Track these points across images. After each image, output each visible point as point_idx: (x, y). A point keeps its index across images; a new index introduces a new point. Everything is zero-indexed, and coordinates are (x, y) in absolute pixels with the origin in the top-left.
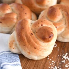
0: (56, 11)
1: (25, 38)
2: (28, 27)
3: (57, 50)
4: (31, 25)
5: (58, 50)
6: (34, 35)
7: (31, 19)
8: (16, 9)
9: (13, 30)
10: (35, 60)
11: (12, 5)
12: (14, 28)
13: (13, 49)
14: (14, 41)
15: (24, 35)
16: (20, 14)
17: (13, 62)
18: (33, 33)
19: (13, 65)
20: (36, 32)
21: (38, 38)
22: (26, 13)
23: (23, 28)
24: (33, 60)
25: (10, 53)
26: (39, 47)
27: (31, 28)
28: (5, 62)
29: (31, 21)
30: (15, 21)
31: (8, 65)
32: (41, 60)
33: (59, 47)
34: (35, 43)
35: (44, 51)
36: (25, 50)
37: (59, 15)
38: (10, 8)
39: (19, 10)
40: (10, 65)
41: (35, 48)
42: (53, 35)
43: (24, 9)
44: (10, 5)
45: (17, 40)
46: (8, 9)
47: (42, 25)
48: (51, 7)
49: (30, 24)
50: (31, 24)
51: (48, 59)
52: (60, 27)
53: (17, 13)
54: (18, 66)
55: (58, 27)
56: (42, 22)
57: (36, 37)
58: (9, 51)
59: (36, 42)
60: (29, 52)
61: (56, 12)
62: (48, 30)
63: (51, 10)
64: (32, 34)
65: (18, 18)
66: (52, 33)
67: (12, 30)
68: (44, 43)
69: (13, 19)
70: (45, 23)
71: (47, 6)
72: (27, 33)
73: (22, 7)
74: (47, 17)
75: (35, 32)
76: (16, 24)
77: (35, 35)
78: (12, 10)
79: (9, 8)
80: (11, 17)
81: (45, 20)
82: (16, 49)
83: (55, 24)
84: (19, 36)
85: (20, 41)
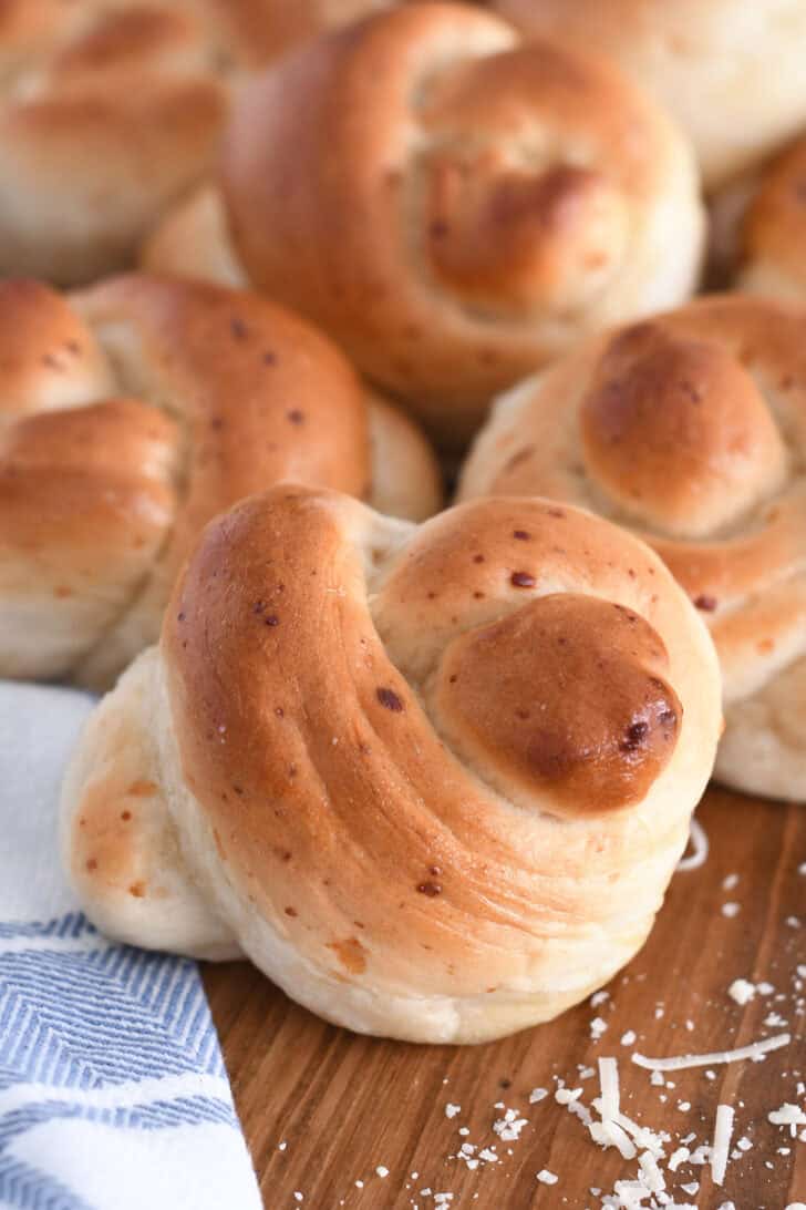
0: (702, 389)
1: (294, 745)
2: (340, 607)
3: (712, 909)
4: (371, 584)
5: (730, 910)
6: (414, 715)
7: (367, 495)
8: (167, 360)
9: (128, 633)
10: (425, 1047)
11: (104, 297)
12: (140, 616)
13: (136, 891)
14: (140, 789)
15: (281, 712)
16: (218, 424)
17: (137, 1077)
18: (402, 688)
19: (134, 1118)
20: (445, 669)
21: (465, 760)
22: (296, 417)
23: (270, 622)
24: (396, 1049)
25: (87, 943)
26: (481, 871)
27: (376, 621)
28: (21, 1079)
29: (376, 528)
30: (157, 513)
31: (71, 1112)
32: (498, 1043)
33: (740, 870)
34: (434, 825)
35: (555, 927)
36: (290, 911)
37: (739, 444)
38: (80, 334)
39: (202, 364)
40: (91, 1115)
41: (428, 888)
42: (671, 719)
43: (270, 359)
44: (79, 306)
45: (190, 779)
46: (63, 356)
47: (519, 580)
48: (636, 336)
49: (362, 562)
50: (378, 556)
51: (598, 1026)
52: (754, 600)
53: (170, 413)
54: (206, 1126)
55: (727, 603)
56: (521, 535)
57: (441, 735)
58: (79, 924)
59: (448, 812)
60: (355, 943)
61: (696, 399)
62: (605, 649)
63: (637, 370)
64: (388, 698)
65: (198, 476)
66: (659, 686)
67: (107, 631)
68: (545, 815)
69: (128, 487)
70: (557, 550)
71: (570, 317)
72: (330, 682)
73: (240, 333)
74: (579, 471)
75: (432, 668)
76: (163, 553)
77: (430, 715)
78: (116, 365)
79: (74, 348)
80: (102, 457)
81: (558, 514)
82: (163, 893)
83: (688, 567)
84: (222, 730)
85: (235, 794)
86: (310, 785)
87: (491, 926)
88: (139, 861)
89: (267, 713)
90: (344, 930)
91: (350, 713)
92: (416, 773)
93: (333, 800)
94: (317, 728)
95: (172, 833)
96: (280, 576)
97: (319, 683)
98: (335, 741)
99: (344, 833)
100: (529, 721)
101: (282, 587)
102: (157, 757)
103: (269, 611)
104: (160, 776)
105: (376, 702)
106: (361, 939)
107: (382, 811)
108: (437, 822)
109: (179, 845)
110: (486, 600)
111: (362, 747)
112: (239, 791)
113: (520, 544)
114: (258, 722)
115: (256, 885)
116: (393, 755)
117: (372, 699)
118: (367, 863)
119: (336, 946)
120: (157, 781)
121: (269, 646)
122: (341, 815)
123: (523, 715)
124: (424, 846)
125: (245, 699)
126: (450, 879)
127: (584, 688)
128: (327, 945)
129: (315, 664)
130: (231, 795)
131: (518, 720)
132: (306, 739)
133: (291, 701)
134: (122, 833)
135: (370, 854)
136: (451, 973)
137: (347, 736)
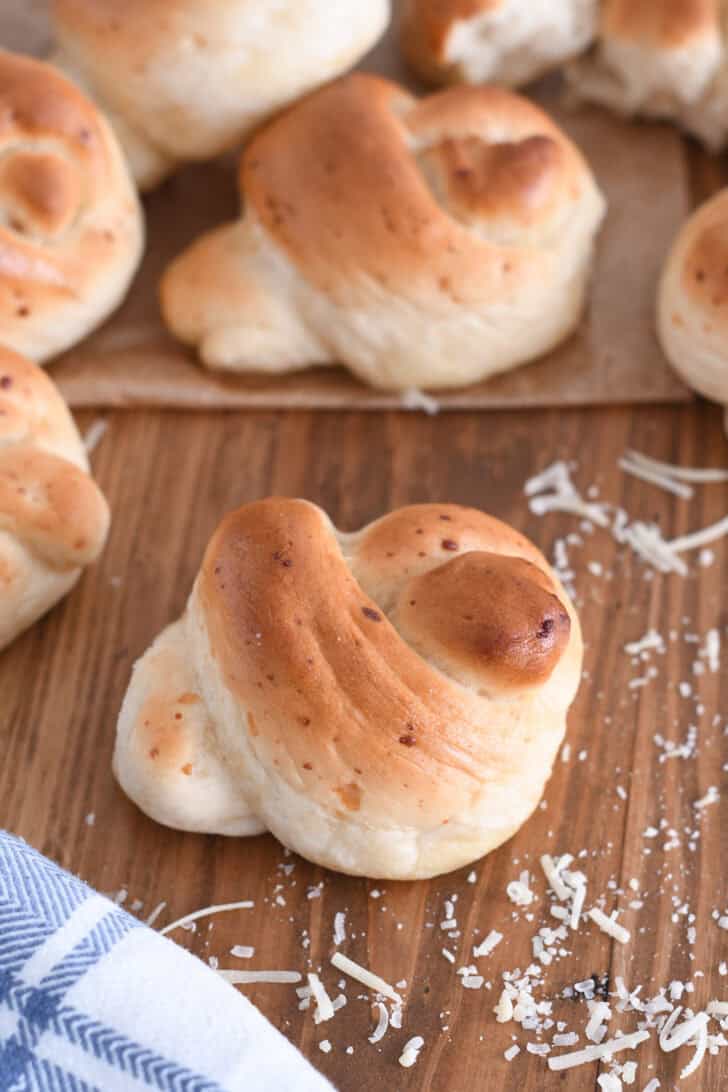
6: (387, 625)
13: (186, 770)
14: (187, 699)
15: (299, 623)
18: (378, 608)
20: (405, 599)
21: (426, 657)
23: (286, 564)
26: (442, 729)
34: (410, 695)
35: (491, 773)
36: (307, 766)
41: (406, 741)
45: (231, 680)
47: (447, 545)
56: (445, 518)
57: (407, 641)
59: (417, 687)
60: (354, 786)
64: (370, 614)
66: (558, 600)
70: (470, 527)
72: (332, 602)
84: (258, 636)
85: (268, 681)
86: (323, 672)
87: (450, 771)
88: (189, 748)
89: (290, 622)
90: (348, 777)
91: (346, 621)
92: (393, 660)
93: (339, 680)
94: (326, 633)
95: (211, 727)
96: (288, 537)
97: (324, 603)
98: (339, 639)
99: (348, 704)
100: (474, 621)
101: (291, 544)
102: (197, 676)
103: (284, 558)
104: (201, 689)
105: (363, 615)
106: (360, 784)
107: (375, 685)
108: (412, 695)
109: (216, 737)
110: (426, 558)
111: (357, 643)
112: (271, 678)
113: (445, 523)
114: (284, 628)
115: (282, 749)
116: (378, 650)
117: (360, 614)
118: (364, 722)
119: (339, 790)
120: (199, 692)
121: (287, 579)
122: (345, 689)
123: (469, 618)
124: (403, 708)
125: (273, 615)
126: (422, 732)
127: (509, 598)
128: (333, 790)
129: (319, 591)
130: (266, 683)
131: (466, 621)
132: (318, 640)
133: (304, 616)
134: (176, 728)
135: (366, 716)
136: (421, 806)
137: (347, 636)
